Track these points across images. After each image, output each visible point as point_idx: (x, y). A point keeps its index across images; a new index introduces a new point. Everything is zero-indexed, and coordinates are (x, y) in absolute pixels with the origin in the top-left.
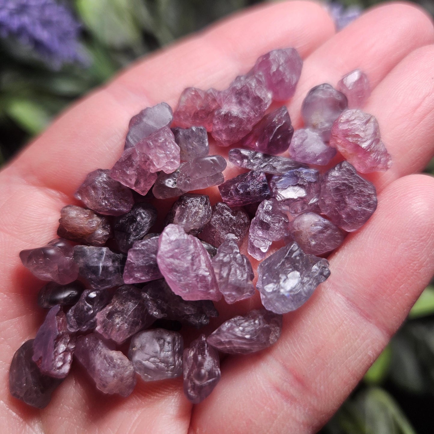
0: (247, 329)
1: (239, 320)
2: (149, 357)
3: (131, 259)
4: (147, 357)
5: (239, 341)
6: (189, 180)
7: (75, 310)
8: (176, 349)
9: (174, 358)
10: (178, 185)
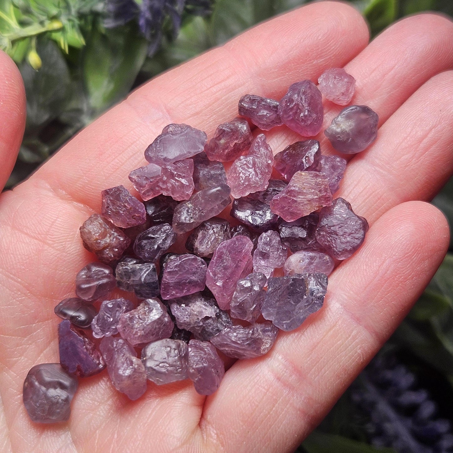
0: (240, 336)
1: (239, 328)
2: (159, 363)
3: (166, 279)
4: (157, 363)
5: (233, 345)
6: (203, 212)
7: (98, 320)
8: (182, 354)
9: (181, 362)
10: (195, 219)
